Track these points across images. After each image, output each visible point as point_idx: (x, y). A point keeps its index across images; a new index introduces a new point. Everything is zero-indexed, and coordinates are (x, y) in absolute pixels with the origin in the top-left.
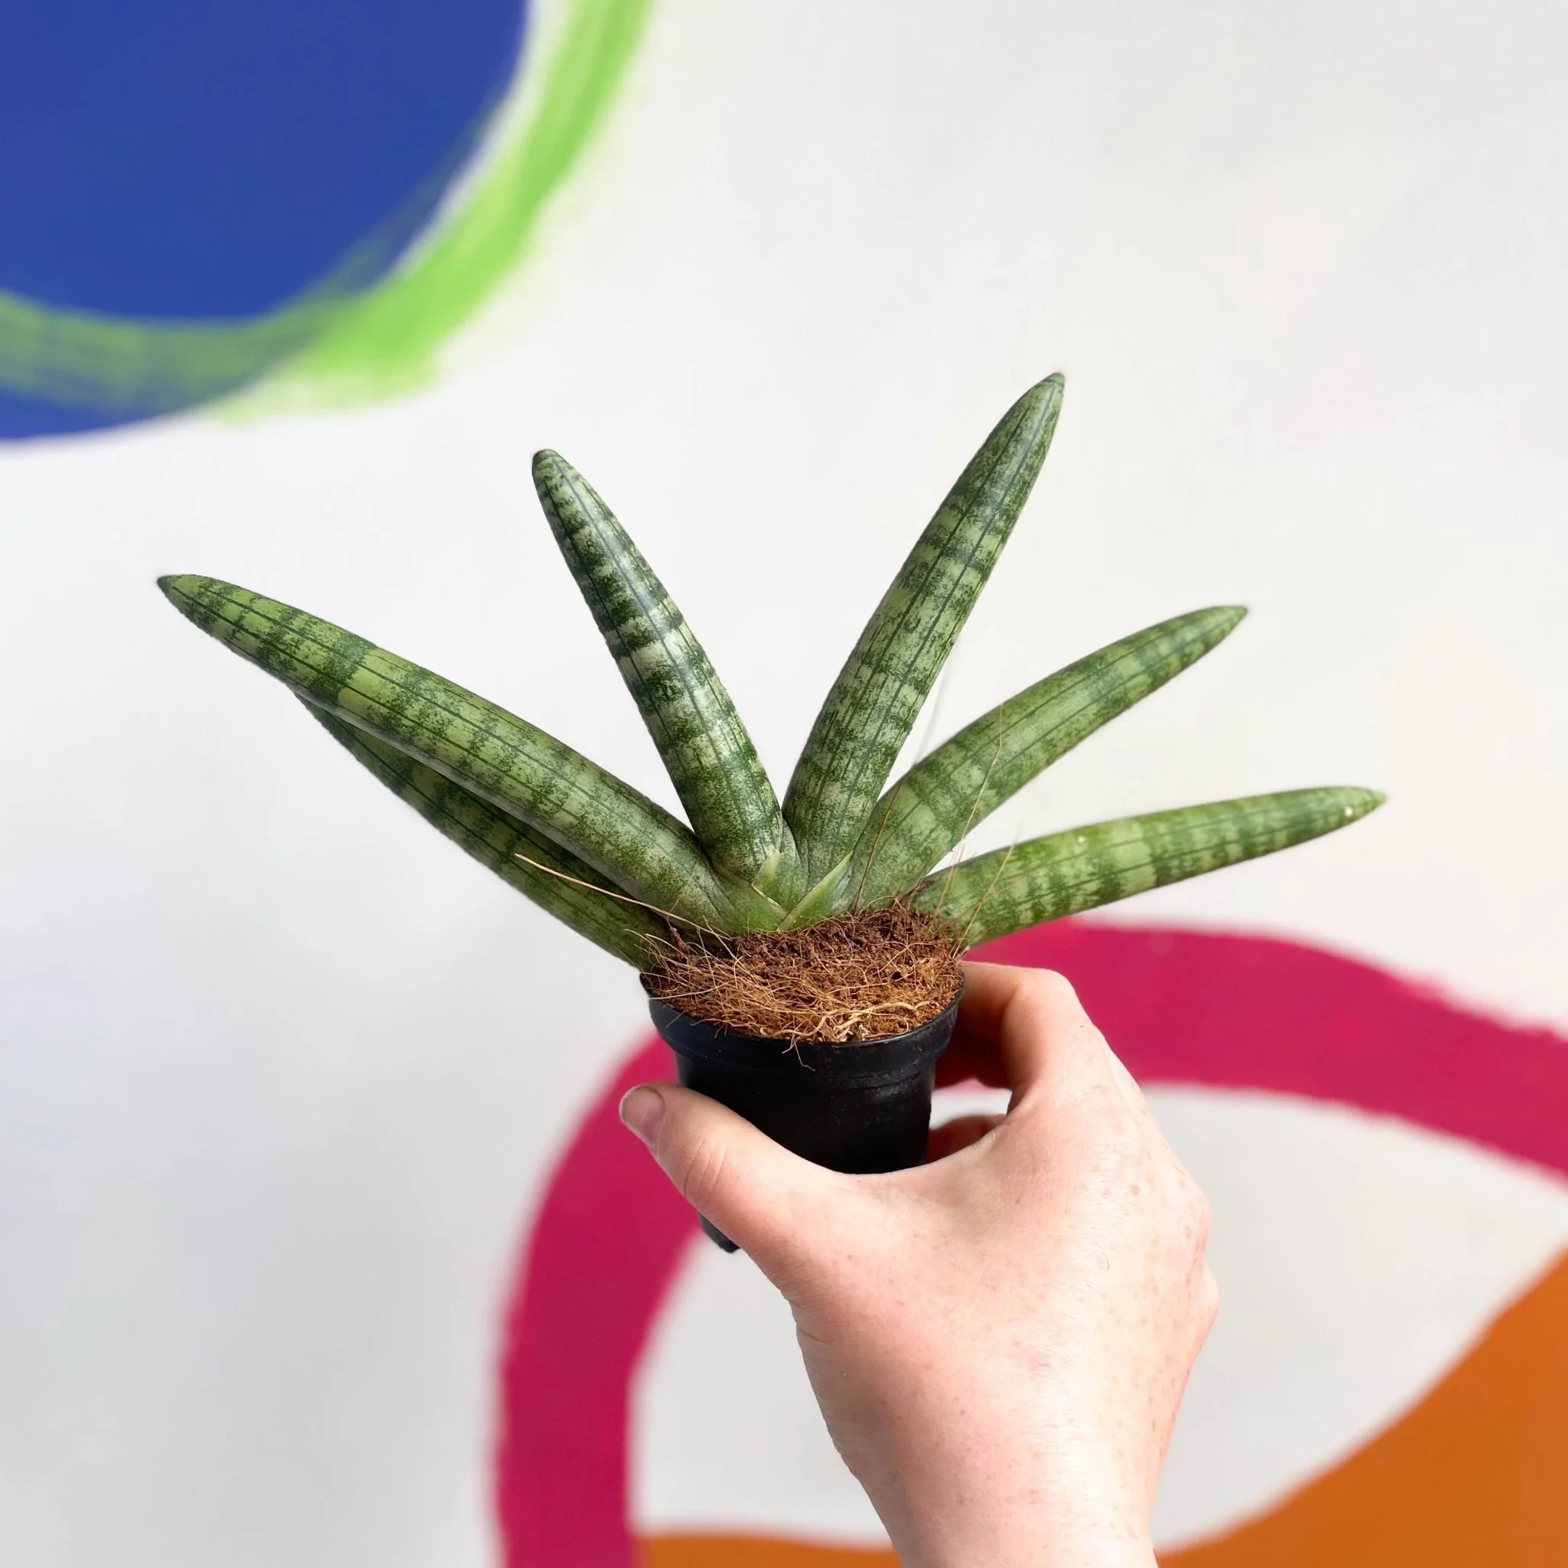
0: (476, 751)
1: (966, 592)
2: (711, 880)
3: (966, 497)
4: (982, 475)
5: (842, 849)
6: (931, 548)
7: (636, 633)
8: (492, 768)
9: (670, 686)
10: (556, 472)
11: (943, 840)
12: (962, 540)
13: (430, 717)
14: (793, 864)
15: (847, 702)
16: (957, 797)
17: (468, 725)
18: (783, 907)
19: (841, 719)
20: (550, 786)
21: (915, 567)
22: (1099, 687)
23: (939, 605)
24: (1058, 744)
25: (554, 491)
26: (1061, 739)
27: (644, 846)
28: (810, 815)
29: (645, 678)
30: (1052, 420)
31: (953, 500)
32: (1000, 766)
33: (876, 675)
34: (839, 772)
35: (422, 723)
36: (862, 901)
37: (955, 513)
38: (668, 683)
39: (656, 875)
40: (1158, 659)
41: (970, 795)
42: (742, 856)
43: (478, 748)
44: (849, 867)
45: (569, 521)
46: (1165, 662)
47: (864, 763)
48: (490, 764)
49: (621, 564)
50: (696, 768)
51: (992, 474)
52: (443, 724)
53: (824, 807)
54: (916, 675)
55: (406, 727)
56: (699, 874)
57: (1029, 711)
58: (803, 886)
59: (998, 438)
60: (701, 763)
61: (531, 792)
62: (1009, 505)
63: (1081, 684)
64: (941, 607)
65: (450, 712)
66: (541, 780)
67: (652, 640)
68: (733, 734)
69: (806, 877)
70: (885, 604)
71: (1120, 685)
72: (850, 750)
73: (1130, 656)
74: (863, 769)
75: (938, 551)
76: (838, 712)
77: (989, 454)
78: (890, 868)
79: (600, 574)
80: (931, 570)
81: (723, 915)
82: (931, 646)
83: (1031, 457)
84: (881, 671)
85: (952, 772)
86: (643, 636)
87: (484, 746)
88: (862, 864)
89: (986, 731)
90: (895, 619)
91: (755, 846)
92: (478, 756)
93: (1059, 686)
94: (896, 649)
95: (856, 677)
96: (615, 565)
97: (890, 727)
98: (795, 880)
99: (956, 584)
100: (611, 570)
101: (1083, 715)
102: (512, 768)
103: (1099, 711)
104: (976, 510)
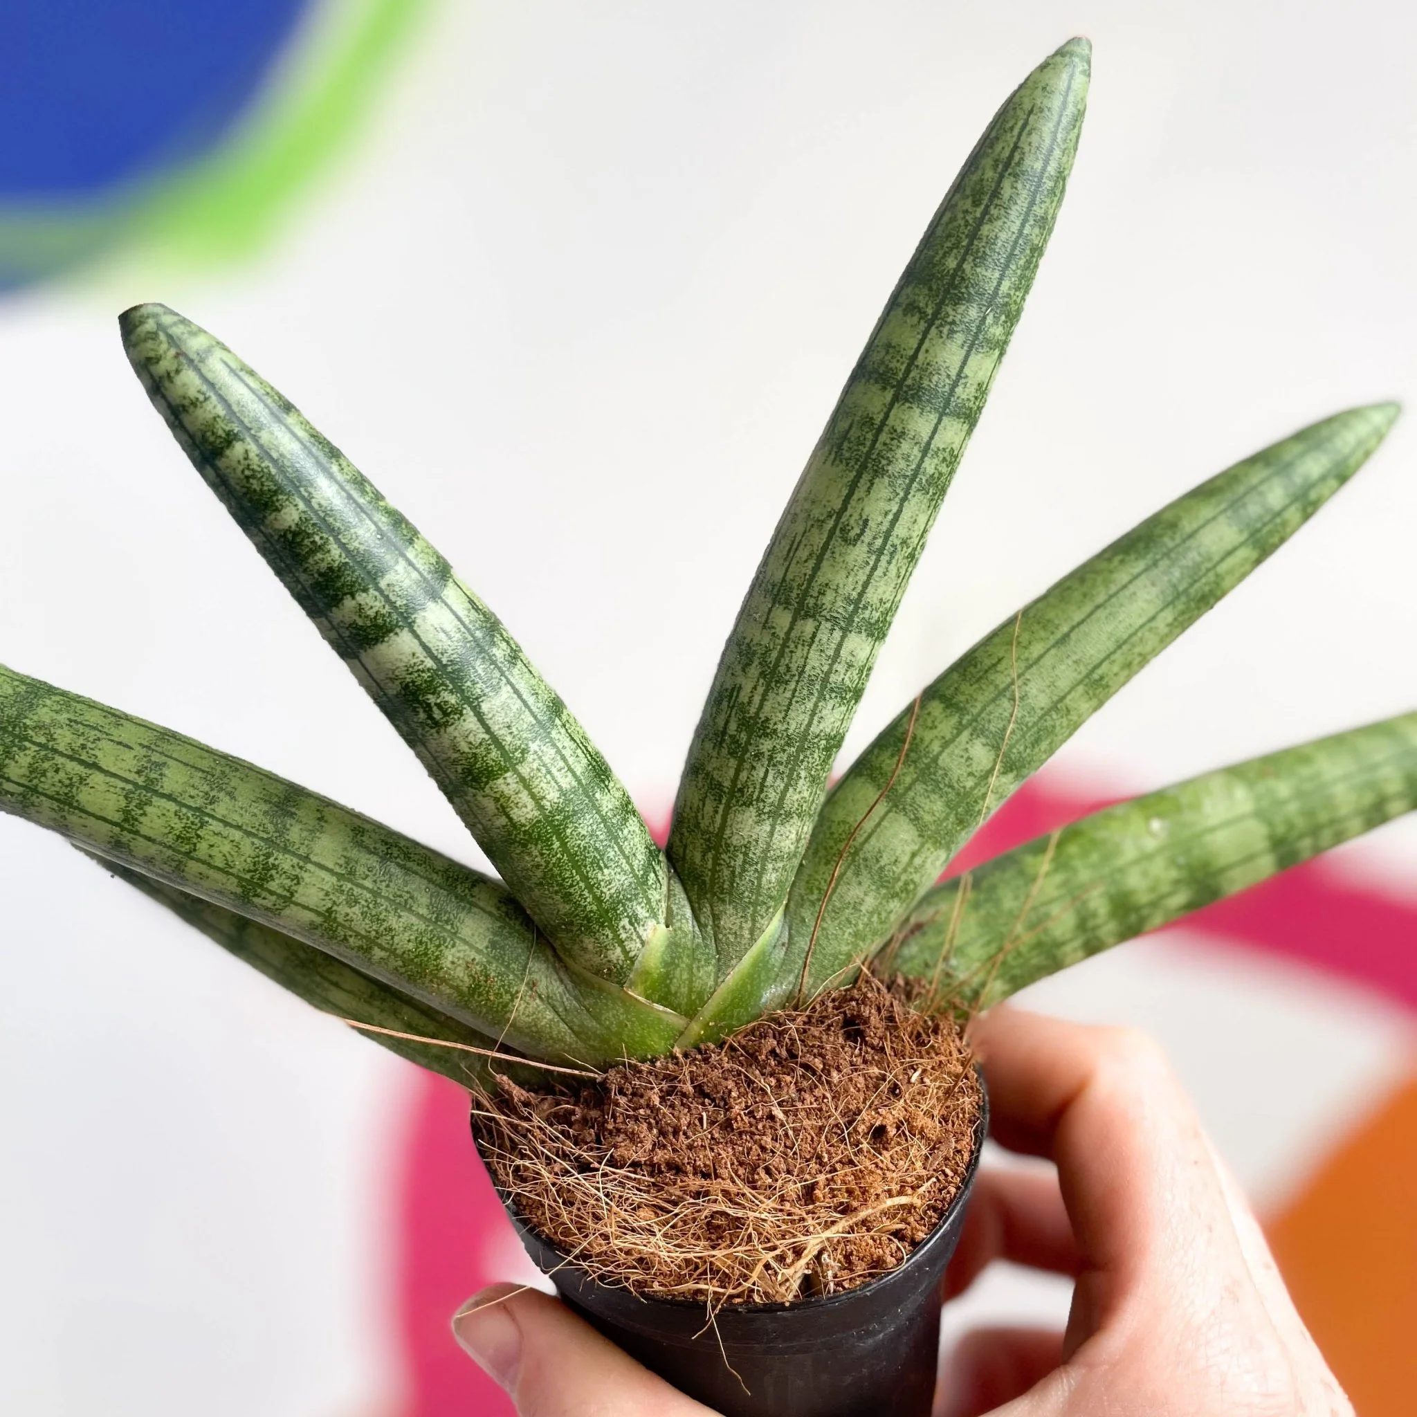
0: (133, 825)
1: (944, 459)
2: (558, 983)
3: (930, 289)
4: (956, 246)
5: (769, 907)
6: (876, 388)
7: (360, 622)
8: (165, 849)
9: (436, 704)
10: (164, 346)
11: (933, 863)
12: (931, 369)
13: (49, 775)
14: (689, 944)
15: (754, 671)
16: (952, 796)
17: (113, 781)
18: (680, 1013)
19: (746, 700)
20: (267, 868)
21: (851, 427)
22: (1175, 581)
23: (898, 490)
24: (1110, 683)
25: (167, 384)
26: (1116, 675)
27: (439, 946)
28: (710, 862)
29: (392, 692)
30: (1074, 127)
31: (908, 296)
32: (1019, 733)
33: (800, 623)
34: (750, 790)
35: (36, 786)
36: (808, 981)
37: (915, 319)
38: (432, 699)
39: (465, 989)
40: (1267, 518)
41: (972, 789)
42: (602, 949)
43: (136, 820)
44: (783, 926)
45: (203, 436)
46: (1278, 520)
47: (792, 770)
48: (160, 844)
49: (314, 503)
50: (504, 827)
51: (976, 242)
52: (71, 785)
53: (732, 848)
54: (867, 614)
55: (12, 794)
56: (535, 976)
57: (1058, 635)
58: (709, 977)
59: (980, 172)
60: (511, 819)
61: (236, 881)
62: (1009, 296)
63: (1143, 577)
64: (902, 494)
65: (82, 762)
66: (249, 860)
67: (391, 631)
68: (564, 758)
69: (714, 961)
70: (803, 495)
71: (1208, 570)
72: (767, 754)
73: (1222, 519)
74: (791, 782)
75: (889, 395)
76: (740, 688)
77: (968, 204)
78: (850, 923)
79: (277, 526)
80: (880, 430)
81: (583, 1036)
82: (889, 563)
83: (1042, 202)
84: (807, 616)
85: (940, 753)
86: (376, 626)
87: (144, 814)
88: (803, 920)
89: (991, 677)
90: (823, 521)
91: (621, 931)
92: (137, 833)
93: (1107, 583)
94: (829, 576)
95: (764, 627)
96: (302, 506)
97: (830, 706)
98: (695, 970)
99: (925, 452)
100: (296, 517)
101: (1151, 630)
102: (198, 846)
103: (1175, 619)
104: (951, 312)
